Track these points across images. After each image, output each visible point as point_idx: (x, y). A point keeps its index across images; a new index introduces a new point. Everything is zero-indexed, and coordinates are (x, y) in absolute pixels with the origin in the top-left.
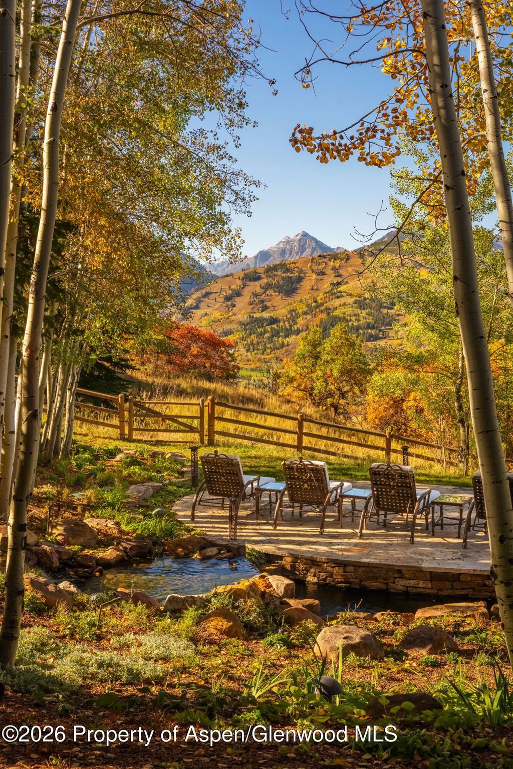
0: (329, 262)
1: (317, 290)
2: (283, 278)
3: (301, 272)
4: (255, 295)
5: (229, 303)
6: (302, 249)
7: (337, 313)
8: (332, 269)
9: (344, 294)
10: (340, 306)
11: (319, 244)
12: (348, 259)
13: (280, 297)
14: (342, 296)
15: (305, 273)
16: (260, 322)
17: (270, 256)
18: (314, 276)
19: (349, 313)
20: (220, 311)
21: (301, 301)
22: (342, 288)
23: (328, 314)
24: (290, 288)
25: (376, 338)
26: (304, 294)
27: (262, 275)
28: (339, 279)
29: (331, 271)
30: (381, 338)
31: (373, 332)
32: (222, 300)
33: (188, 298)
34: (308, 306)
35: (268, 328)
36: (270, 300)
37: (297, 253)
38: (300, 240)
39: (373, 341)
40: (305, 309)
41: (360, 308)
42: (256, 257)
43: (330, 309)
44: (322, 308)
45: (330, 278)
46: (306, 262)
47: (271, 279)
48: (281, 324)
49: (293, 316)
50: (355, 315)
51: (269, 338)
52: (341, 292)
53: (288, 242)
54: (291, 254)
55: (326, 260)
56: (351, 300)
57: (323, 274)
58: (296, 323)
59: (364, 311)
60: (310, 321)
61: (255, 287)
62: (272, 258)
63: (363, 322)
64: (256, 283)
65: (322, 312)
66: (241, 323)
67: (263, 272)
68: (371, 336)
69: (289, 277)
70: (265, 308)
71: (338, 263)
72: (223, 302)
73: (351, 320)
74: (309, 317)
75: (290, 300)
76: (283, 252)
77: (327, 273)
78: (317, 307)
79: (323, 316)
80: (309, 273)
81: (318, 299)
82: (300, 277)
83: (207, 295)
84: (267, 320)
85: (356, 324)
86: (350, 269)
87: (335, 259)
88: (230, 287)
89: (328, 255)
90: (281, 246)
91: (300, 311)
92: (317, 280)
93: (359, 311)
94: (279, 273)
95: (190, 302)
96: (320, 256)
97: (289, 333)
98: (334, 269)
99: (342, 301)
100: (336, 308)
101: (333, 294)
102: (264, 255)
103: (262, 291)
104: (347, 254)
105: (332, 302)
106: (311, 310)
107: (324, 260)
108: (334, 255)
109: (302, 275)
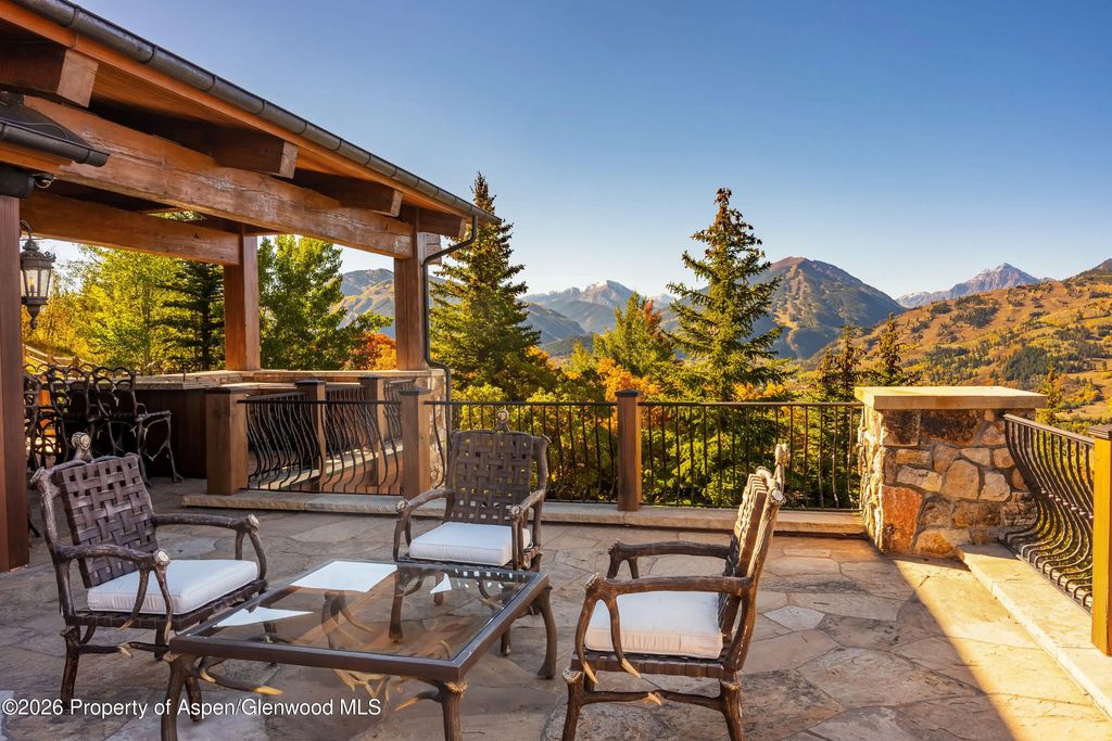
0: (1029, 293)
1: (1013, 321)
2: (976, 310)
3: (996, 303)
4: (945, 326)
5: (916, 335)
6: (1004, 280)
7: (1033, 344)
8: (1032, 300)
9: (1043, 325)
10: (1038, 337)
11: (1023, 275)
12: (1051, 289)
13: (971, 328)
14: (1041, 327)
15: (1000, 305)
16: (948, 352)
17: (967, 288)
18: (1011, 307)
19: (1048, 344)
20: (907, 342)
21: (995, 332)
22: (1042, 319)
23: (1024, 345)
24: (983, 319)
25: (1080, 370)
26: (998, 325)
27: (953, 308)
28: (1040, 310)
29: (1031, 302)
30: (1085, 370)
31: (1076, 364)
32: (909, 332)
34: (1001, 337)
35: (956, 359)
36: (960, 332)
37: (998, 285)
38: (1001, 272)
39: (1075, 373)
40: (998, 339)
41: (1062, 339)
42: (952, 291)
43: (1026, 340)
44: (1017, 339)
45: (1029, 309)
46: (1003, 293)
47: (962, 311)
48: (971, 354)
49: (985, 347)
50: (1055, 346)
51: (956, 369)
52: (1040, 323)
53: (988, 275)
54: (990, 286)
55: (1026, 291)
56: (1051, 331)
57: (1022, 305)
58: (987, 354)
59: (1066, 342)
60: (1002, 351)
61: (945, 318)
62: (967, 290)
63: (1064, 353)
64: (946, 315)
65: (1016, 342)
66: (927, 354)
67: (953, 304)
68: (1073, 367)
69: (982, 309)
70: (954, 339)
71: (1039, 294)
72: (911, 334)
73: (1049, 351)
74: (1001, 348)
75: (982, 331)
76: (982, 284)
77: (1026, 303)
78: (1011, 338)
79: (1019, 347)
80: (1005, 304)
81: (1014, 329)
82: (994, 308)
84: (955, 351)
85: (1055, 355)
86: (1052, 300)
87: (1036, 290)
88: (918, 320)
89: (1029, 285)
90: (981, 278)
91: (993, 342)
92: (1014, 311)
93: (1060, 342)
94: (971, 305)
96: (1020, 287)
97: (977, 364)
98: (1035, 300)
99: (1040, 331)
100: (1033, 339)
101: (1030, 325)
102: (960, 288)
103: (952, 322)
104: (1050, 285)
105: (1029, 333)
106: (1005, 341)
107: (1024, 291)
108: (1036, 285)
109: (997, 306)
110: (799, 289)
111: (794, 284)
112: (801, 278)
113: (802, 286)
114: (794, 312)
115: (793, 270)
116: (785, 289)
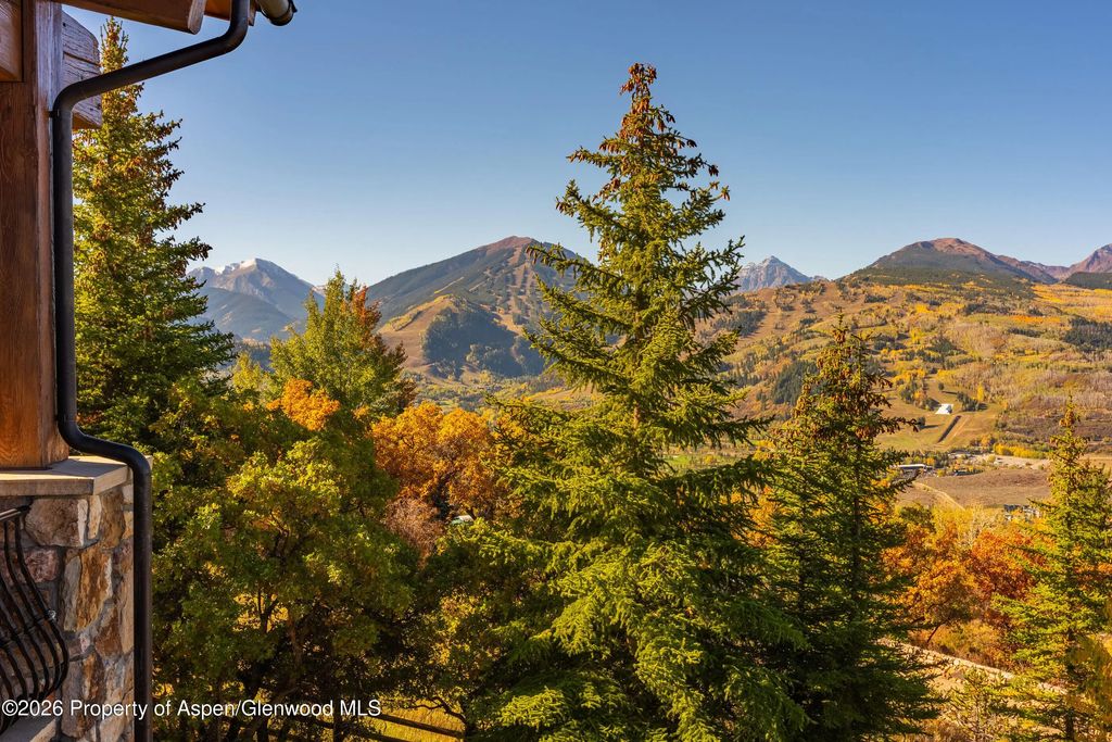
0: (798, 295)
1: (782, 329)
2: (740, 314)
3: (763, 306)
4: (706, 335)
6: (771, 278)
7: (805, 358)
8: (803, 303)
9: (815, 334)
10: (810, 349)
11: (792, 272)
12: (823, 291)
14: (813, 337)
15: (768, 308)
18: (779, 311)
21: (762, 342)
22: (813, 328)
23: (794, 359)
24: (748, 326)
26: (766, 334)
29: (802, 306)
34: (769, 348)
37: (764, 283)
38: (768, 267)
40: (765, 352)
43: (796, 353)
44: (787, 352)
45: (800, 314)
46: (770, 294)
47: (726, 315)
48: (735, 370)
49: (750, 361)
52: (812, 332)
53: (753, 270)
54: (755, 285)
55: (796, 292)
56: (824, 342)
57: (791, 309)
58: (753, 371)
60: (770, 367)
65: (786, 356)
69: (747, 313)
71: (810, 296)
74: (769, 362)
75: (748, 341)
76: (746, 282)
77: (797, 307)
78: (781, 350)
80: (773, 307)
81: (784, 339)
82: (761, 312)
86: (826, 303)
87: (807, 291)
89: (799, 285)
90: (744, 274)
91: (759, 355)
92: (784, 317)
94: (735, 308)
96: (789, 287)
97: (743, 382)
98: (806, 303)
99: (812, 343)
100: (805, 352)
101: (802, 335)
103: (713, 329)
104: (822, 285)
105: (800, 344)
106: (773, 354)
107: (794, 291)
108: (806, 285)
109: (764, 310)
110: (525, 280)
111: (519, 272)
112: (527, 265)
113: (530, 277)
114: (519, 312)
115: (517, 254)
116: (507, 280)
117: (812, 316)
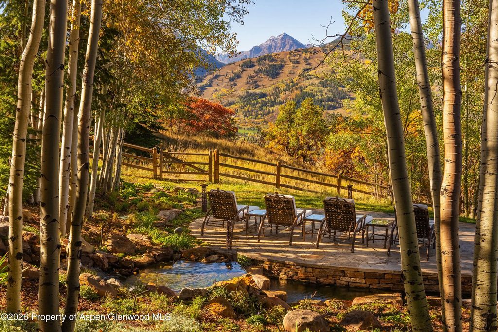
0: (302, 55)
1: (293, 74)
2: (270, 66)
3: (282, 61)
4: (251, 77)
5: (232, 83)
6: (283, 45)
7: (307, 90)
8: (304, 59)
9: (312, 77)
10: (310, 85)
11: (295, 42)
12: (315, 52)
13: (268, 79)
14: (311, 78)
15: (285, 62)
16: (254, 96)
17: (261, 50)
18: (292, 64)
19: (315, 90)
20: (226, 88)
21: (282, 82)
22: (311, 73)
23: (301, 91)
24: (275, 72)
25: (334, 108)
26: (284, 77)
27: (256, 64)
29: (304, 61)
30: (337, 108)
31: (332, 104)
32: (227, 80)
33: (204, 79)
34: (287, 85)
35: (259, 100)
36: (261, 81)
37: (280, 48)
38: (282, 39)
39: (332, 110)
40: (285, 87)
41: (323, 87)
42: (251, 51)
43: (302, 87)
44: (297, 87)
45: (303, 66)
46: (286, 55)
47: (261, 66)
48: (268, 97)
49: (277, 92)
50: (320, 92)
51: (260, 107)
52: (310, 76)
53: (274, 40)
54: (275, 49)
55: (300, 53)
56: (317, 81)
57: (298, 63)
58: (279, 97)
59: (326, 89)
60: (288, 95)
61: (251, 71)
62: (262, 51)
63: (325, 96)
64: (251, 69)
65: (297, 89)
66: (241, 97)
67: (256, 61)
68: (331, 106)
69: (274, 65)
70: (257, 87)
71: (308, 55)
72: (228, 82)
73: (317, 95)
74: (287, 93)
75: (274, 81)
76: (270, 47)
77: (301, 62)
78: (293, 86)
80: (288, 62)
81: (294, 80)
82: (281, 65)
83: (217, 77)
84: (258, 94)
85: (320, 98)
86: (316, 59)
87: (306, 53)
88: (233, 72)
89: (300, 49)
90: (269, 43)
91: (282, 89)
92: (294, 67)
93: (323, 89)
94: (267, 62)
95: (206, 81)
96: (295, 50)
97: (273, 104)
98: (306, 59)
99: (311, 81)
100: (307, 87)
101: (304, 77)
102: (256, 49)
103: (255, 74)
104: (314, 49)
105: (304, 82)
106: (289, 88)
107: (298, 53)
108: (305, 50)
109: (283, 63)
117: (309, 67)
